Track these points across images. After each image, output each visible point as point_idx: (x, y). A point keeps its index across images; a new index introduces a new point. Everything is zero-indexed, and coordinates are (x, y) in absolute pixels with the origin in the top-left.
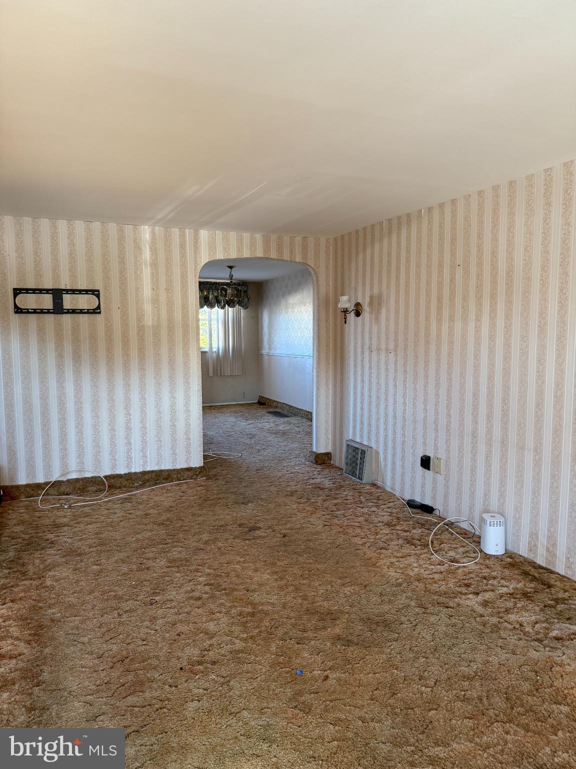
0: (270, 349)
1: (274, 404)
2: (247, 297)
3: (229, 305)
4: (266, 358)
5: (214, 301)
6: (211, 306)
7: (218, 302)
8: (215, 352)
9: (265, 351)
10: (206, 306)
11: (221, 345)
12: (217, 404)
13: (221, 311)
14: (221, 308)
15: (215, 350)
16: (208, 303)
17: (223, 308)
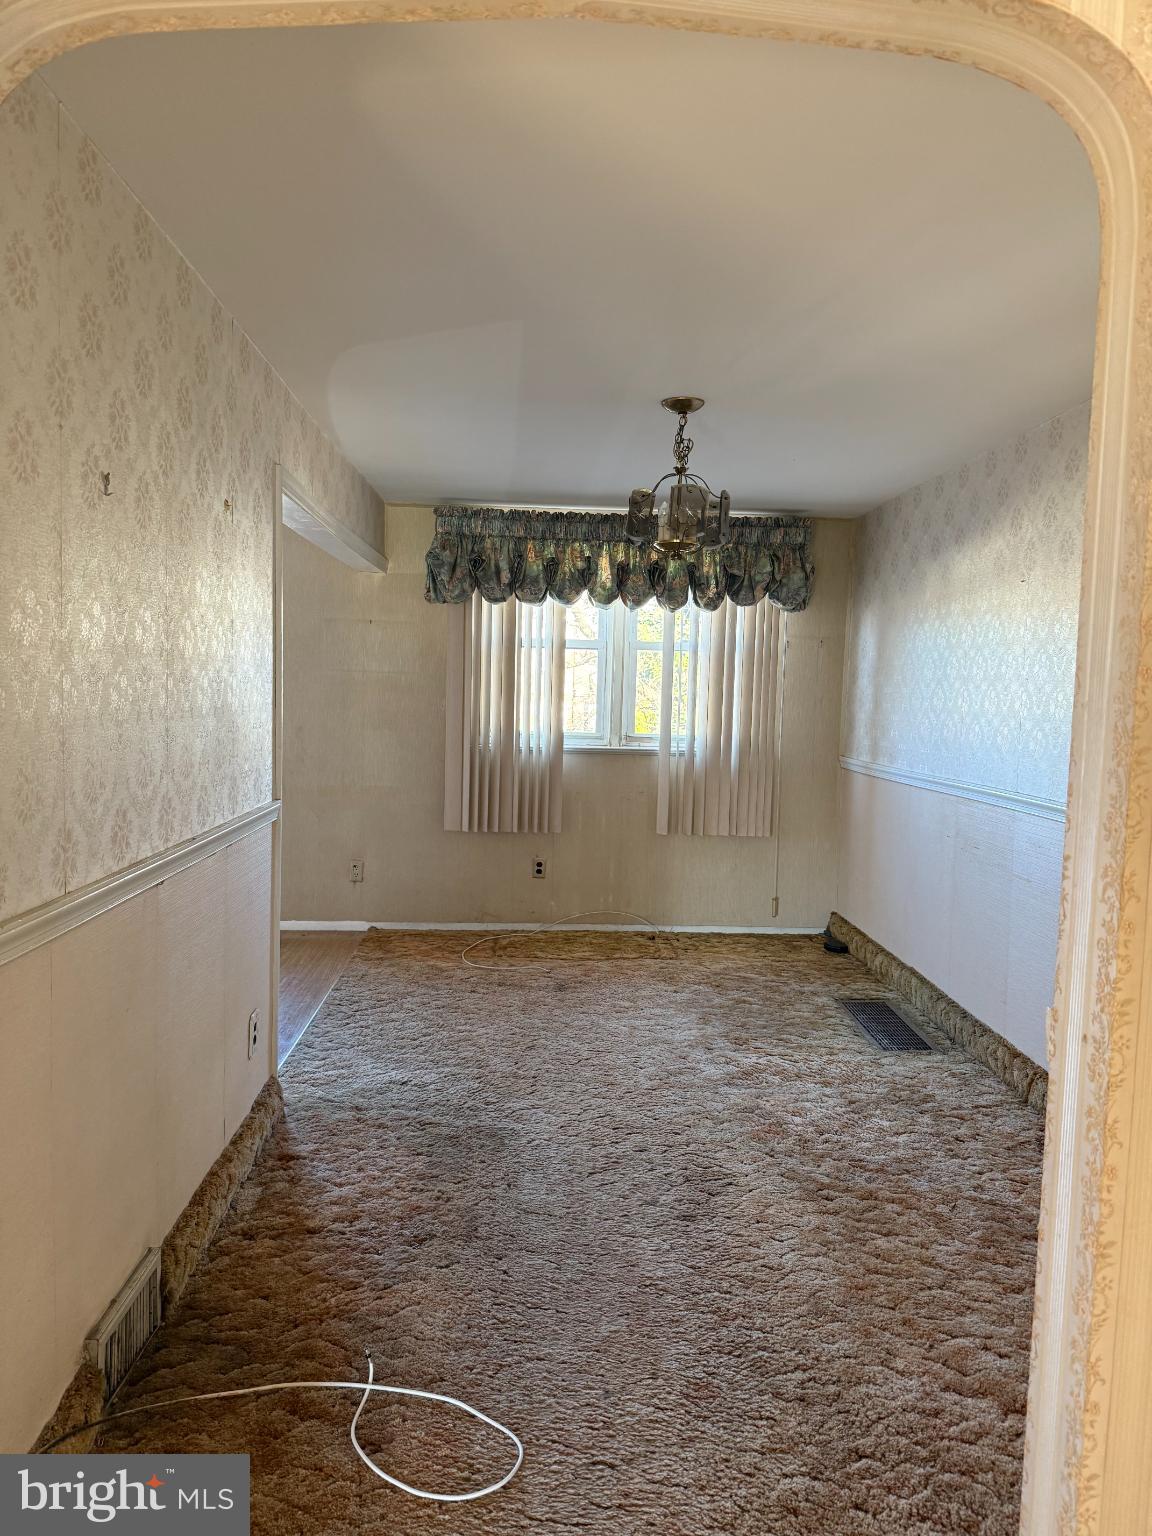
0: (875, 751)
1: (877, 963)
2: (803, 568)
3: (735, 597)
4: (859, 785)
5: (682, 580)
6: (674, 600)
7: (696, 582)
8: (681, 754)
9: (858, 760)
10: (653, 601)
11: (703, 730)
12: (677, 929)
13: (708, 618)
14: (707, 606)
15: (680, 744)
16: (660, 589)
17: (712, 605)
